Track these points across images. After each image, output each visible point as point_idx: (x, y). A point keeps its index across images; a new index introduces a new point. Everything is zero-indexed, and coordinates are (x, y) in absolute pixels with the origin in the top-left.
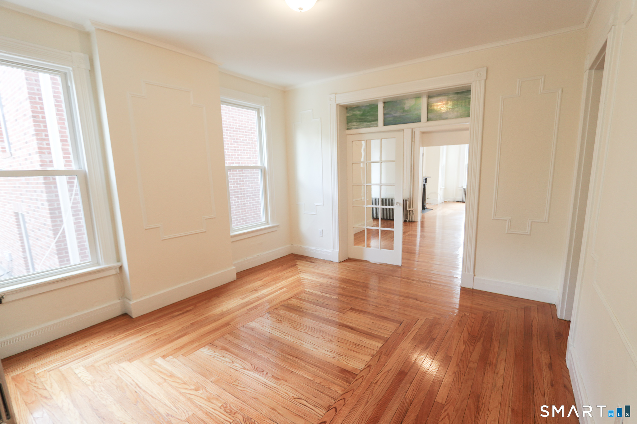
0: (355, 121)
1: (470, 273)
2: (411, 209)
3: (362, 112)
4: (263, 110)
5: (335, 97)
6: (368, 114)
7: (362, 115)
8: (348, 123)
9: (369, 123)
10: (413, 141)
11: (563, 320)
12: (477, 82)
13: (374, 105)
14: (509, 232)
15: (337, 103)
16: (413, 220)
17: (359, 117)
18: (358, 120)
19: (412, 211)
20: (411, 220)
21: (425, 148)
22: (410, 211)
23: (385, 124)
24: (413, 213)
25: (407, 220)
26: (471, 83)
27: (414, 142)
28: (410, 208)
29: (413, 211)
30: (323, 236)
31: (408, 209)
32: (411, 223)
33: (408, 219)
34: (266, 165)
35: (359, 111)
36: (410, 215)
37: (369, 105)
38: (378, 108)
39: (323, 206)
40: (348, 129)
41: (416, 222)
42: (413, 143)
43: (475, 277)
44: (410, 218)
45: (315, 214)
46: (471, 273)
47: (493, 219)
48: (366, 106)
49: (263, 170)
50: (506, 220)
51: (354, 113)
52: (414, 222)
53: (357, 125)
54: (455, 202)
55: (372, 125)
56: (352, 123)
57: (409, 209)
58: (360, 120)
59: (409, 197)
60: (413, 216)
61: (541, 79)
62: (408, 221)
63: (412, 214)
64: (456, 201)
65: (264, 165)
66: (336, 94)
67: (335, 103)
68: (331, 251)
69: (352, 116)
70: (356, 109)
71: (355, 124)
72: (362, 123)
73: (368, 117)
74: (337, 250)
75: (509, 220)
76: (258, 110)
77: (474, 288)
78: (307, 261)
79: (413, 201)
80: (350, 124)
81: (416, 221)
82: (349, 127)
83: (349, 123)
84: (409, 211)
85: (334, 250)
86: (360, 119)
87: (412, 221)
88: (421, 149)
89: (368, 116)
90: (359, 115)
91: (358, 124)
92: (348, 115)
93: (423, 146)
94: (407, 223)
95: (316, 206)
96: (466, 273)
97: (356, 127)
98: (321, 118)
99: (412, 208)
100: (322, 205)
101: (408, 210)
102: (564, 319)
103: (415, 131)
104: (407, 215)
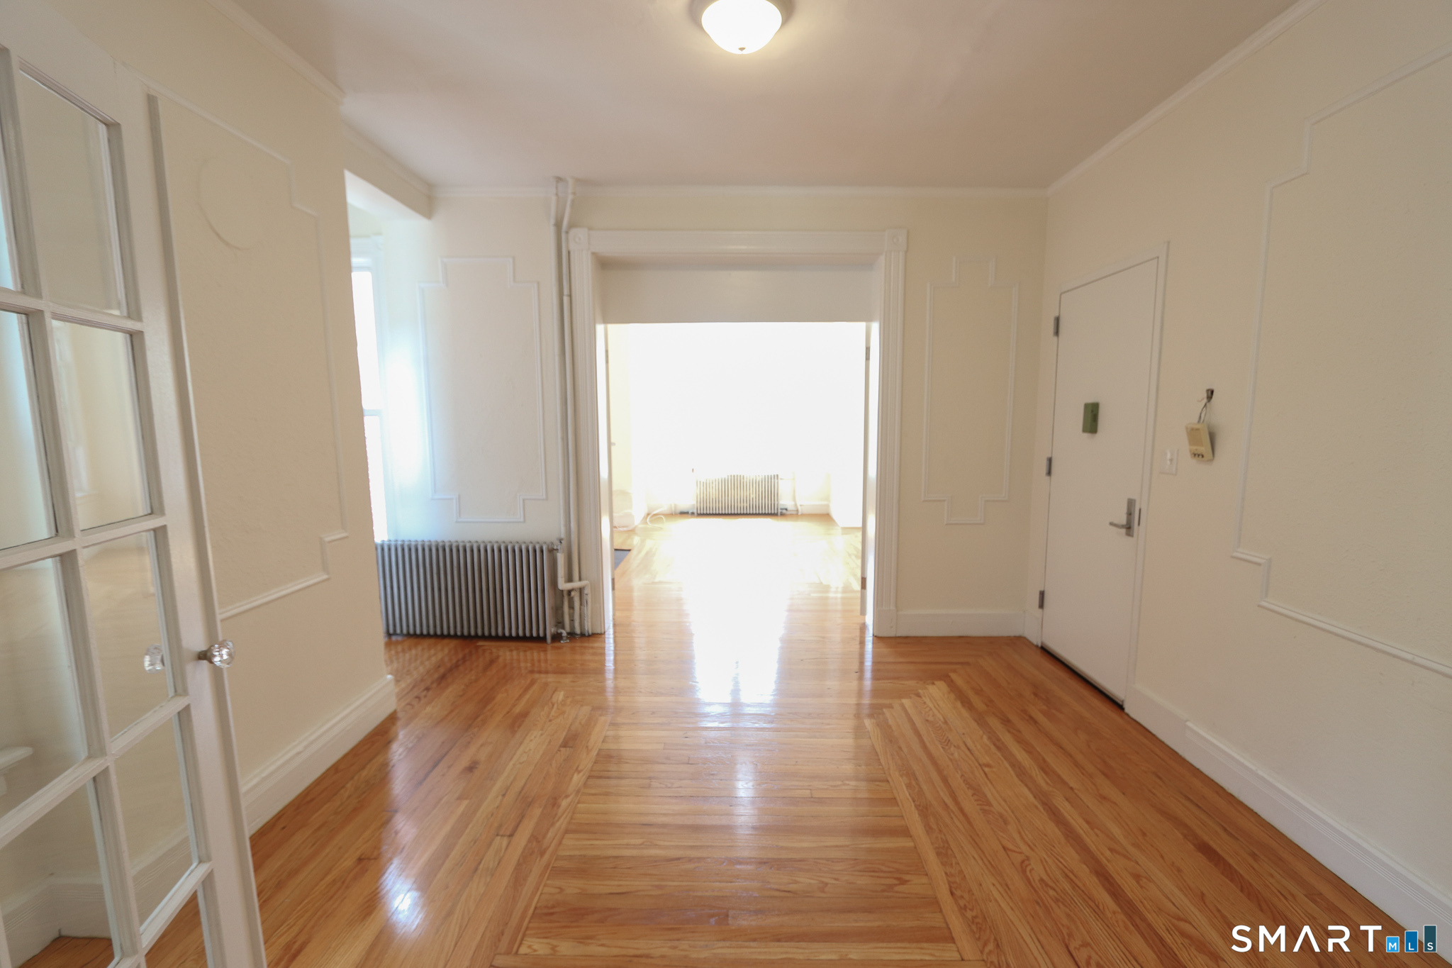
2: (576, 584)
10: (566, 292)
16: (588, 628)
19: (581, 590)
20: (578, 631)
21: (611, 327)
22: (573, 594)
24: (585, 597)
25: (564, 634)
27: (570, 296)
28: (570, 579)
29: (586, 592)
31: (563, 585)
32: (578, 642)
33: (563, 628)
36: (571, 607)
41: (601, 634)
42: (566, 299)
44: (572, 620)
52: (591, 636)
57: (569, 586)
59: (563, 533)
60: (588, 611)
62: (568, 634)
63: (581, 604)
79: (582, 550)
81: (599, 632)
84: (565, 594)
87: (582, 635)
88: (600, 328)
93: (606, 321)
94: (561, 645)
99: (580, 579)
101: (562, 591)
103: (572, 247)
104: (558, 610)
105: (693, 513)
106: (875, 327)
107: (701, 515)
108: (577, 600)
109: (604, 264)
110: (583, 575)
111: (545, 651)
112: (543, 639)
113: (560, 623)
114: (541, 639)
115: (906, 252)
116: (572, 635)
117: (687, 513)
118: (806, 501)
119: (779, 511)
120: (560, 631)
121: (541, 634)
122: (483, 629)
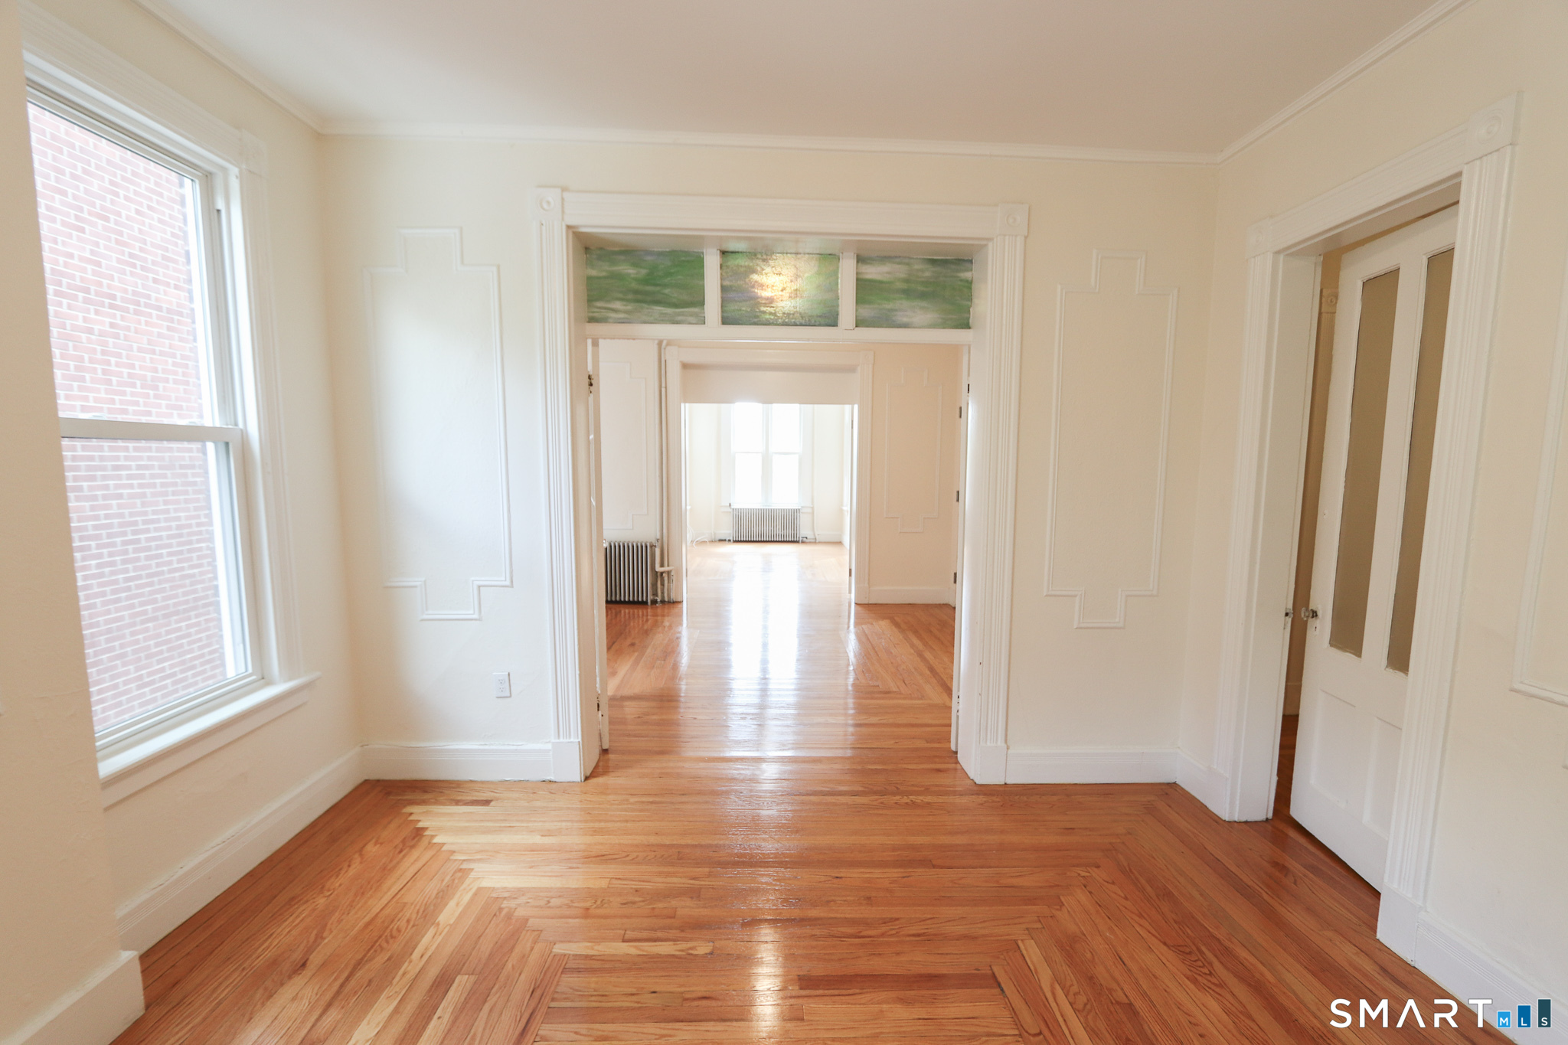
0: (620, 296)
1: (996, 742)
2: (666, 569)
3: (644, 272)
4: (235, 185)
5: (563, 199)
6: (667, 280)
7: (646, 281)
8: (590, 300)
9: (669, 311)
10: (663, 385)
11: (1235, 822)
12: (1007, 238)
13: (687, 253)
14: (1083, 625)
15: (573, 222)
16: (673, 597)
17: (634, 285)
18: (630, 296)
19: (669, 573)
20: (666, 599)
22: (664, 574)
23: (726, 321)
24: (671, 576)
25: (659, 600)
26: (990, 239)
27: (666, 388)
28: (662, 565)
29: (672, 573)
30: (510, 697)
31: (658, 568)
32: (666, 606)
33: (657, 596)
34: (252, 424)
35: (635, 265)
36: (663, 584)
37: (669, 252)
38: (703, 267)
39: (512, 586)
40: (592, 320)
42: (663, 390)
43: (1010, 751)
44: (663, 593)
45: (476, 616)
46: (999, 743)
47: (1046, 596)
48: (660, 254)
49: (232, 445)
50: (1076, 596)
51: (615, 268)
52: (674, 602)
53: (626, 312)
54: (715, 541)
55: (680, 318)
56: (609, 301)
57: (662, 569)
58: (639, 297)
59: (658, 537)
60: (673, 586)
61: (1139, 260)
62: (661, 601)
63: (669, 581)
64: (718, 538)
65: (241, 425)
66: (564, 189)
67: (563, 219)
68: (549, 746)
69: (605, 278)
70: (622, 257)
71: (618, 305)
72: (645, 306)
73: (667, 291)
74: (576, 738)
75: (1081, 595)
76: (207, 181)
77: (1008, 782)
78: (457, 803)
79: (670, 547)
80: (599, 304)
81: (679, 600)
82: (596, 315)
83: (597, 300)
84: (659, 574)
85: (561, 740)
86: (636, 292)
87: (669, 602)
89: (665, 286)
90: (636, 280)
91: (629, 307)
92: (593, 273)
93: (686, 402)
94: (657, 607)
95: (479, 587)
96: (988, 743)
97: (622, 316)
98: (498, 267)
99: (669, 566)
100: (508, 583)
101: (658, 571)
102: (1236, 820)
103: (667, 358)
104: (654, 585)
105: (729, 540)
106: (856, 407)
107: (736, 541)
108: (666, 579)
109: (685, 366)
110: (670, 564)
111: (647, 609)
112: (645, 603)
113: (655, 594)
114: (644, 603)
115: (873, 365)
116: (663, 602)
117: (725, 540)
118: (822, 533)
119: (801, 539)
120: (656, 598)
121: (644, 600)
122: (611, 596)
